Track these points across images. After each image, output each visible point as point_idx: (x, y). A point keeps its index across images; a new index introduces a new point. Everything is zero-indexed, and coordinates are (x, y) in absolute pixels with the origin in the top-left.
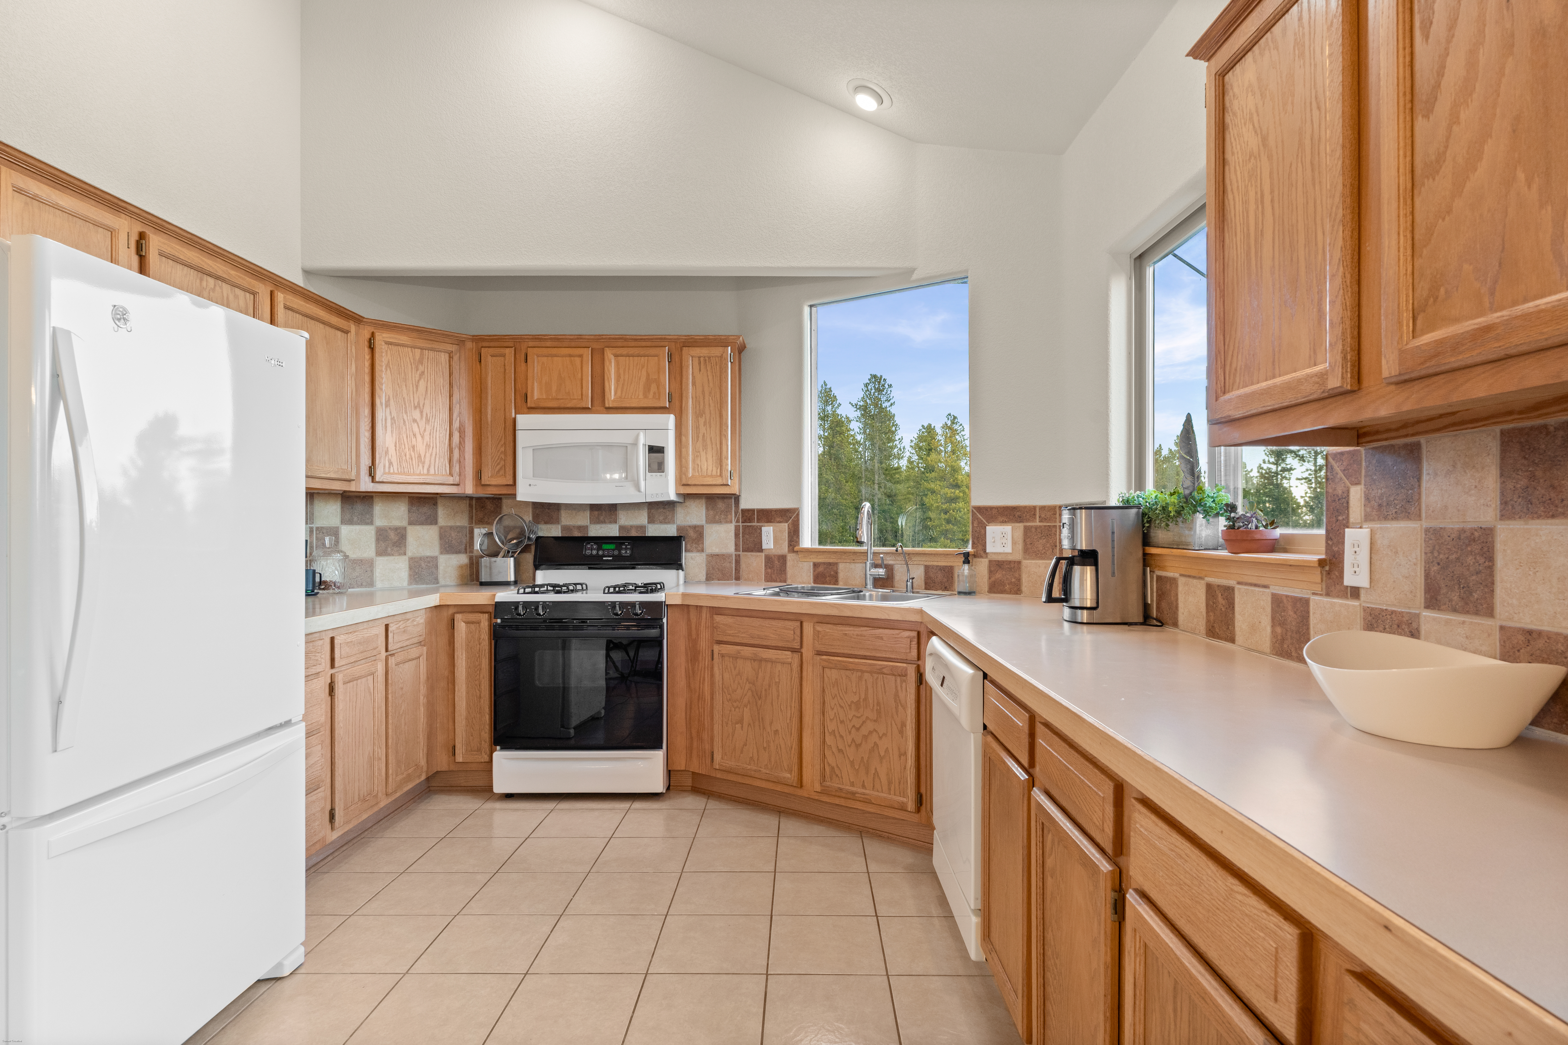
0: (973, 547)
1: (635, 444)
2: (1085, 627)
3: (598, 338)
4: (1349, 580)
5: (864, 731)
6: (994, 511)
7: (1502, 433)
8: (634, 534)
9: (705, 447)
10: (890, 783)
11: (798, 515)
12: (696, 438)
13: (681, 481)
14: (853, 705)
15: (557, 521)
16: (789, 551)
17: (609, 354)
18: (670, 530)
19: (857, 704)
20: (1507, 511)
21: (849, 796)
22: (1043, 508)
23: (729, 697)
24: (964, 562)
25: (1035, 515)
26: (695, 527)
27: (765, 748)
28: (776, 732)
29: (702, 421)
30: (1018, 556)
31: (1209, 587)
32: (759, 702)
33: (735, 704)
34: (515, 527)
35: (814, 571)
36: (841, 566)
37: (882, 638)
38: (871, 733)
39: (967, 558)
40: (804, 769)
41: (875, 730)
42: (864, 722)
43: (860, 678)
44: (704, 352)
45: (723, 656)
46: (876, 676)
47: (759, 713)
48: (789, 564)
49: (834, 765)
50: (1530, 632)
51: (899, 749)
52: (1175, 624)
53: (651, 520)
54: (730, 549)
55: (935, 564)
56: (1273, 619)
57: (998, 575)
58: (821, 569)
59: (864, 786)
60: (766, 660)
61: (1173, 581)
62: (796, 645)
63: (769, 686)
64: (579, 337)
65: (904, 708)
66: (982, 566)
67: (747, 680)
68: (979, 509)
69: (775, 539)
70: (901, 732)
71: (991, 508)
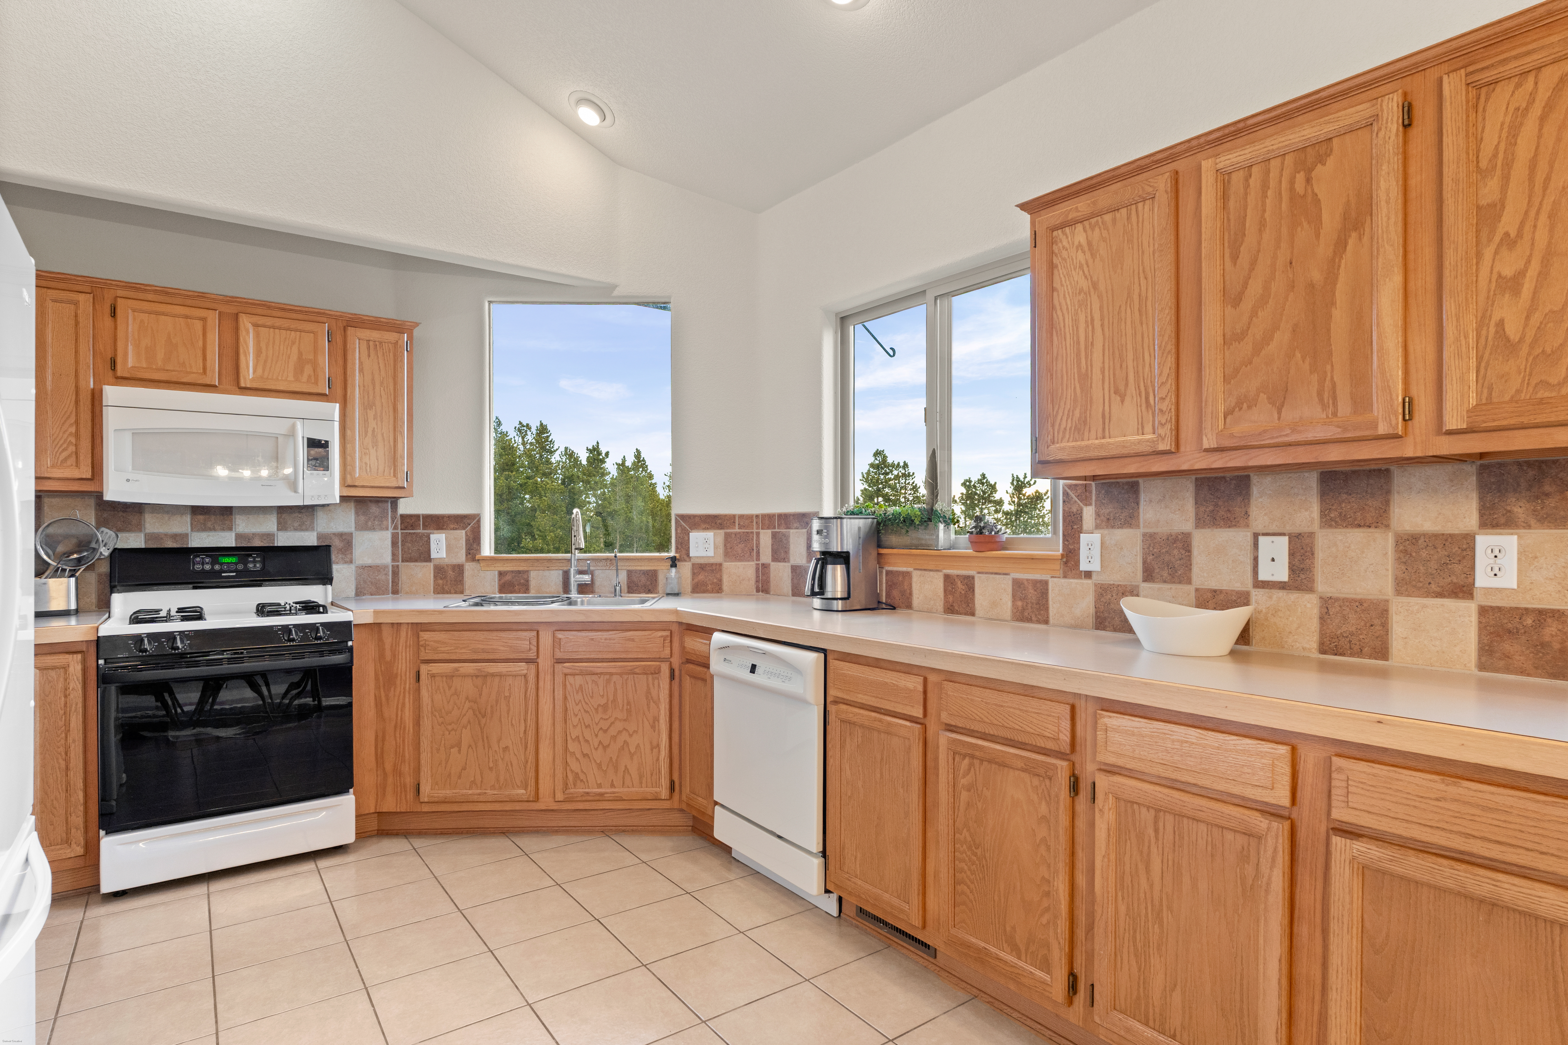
0: (676, 552)
1: (290, 435)
2: (840, 614)
3: (231, 300)
4: (1084, 566)
5: (613, 731)
6: (697, 519)
7: (1196, 479)
8: (257, 543)
9: (375, 444)
10: (641, 777)
11: (479, 521)
12: (364, 432)
13: (345, 482)
14: (600, 709)
15: (139, 527)
16: (467, 560)
17: (246, 322)
18: (309, 539)
19: (605, 707)
20: (1200, 523)
21: (597, 798)
22: (741, 517)
23: (441, 720)
24: (672, 566)
25: (734, 522)
26: (341, 535)
27: (491, 769)
28: (506, 749)
29: (371, 414)
30: (719, 559)
31: (947, 577)
32: (483, 721)
33: (450, 727)
34: (67, 537)
35: (499, 580)
36: (533, 574)
37: (633, 640)
38: (620, 732)
39: (674, 562)
40: (541, 781)
41: (624, 729)
42: (612, 723)
43: (608, 681)
44: (375, 335)
45: (433, 676)
46: (625, 677)
47: (482, 732)
48: (467, 574)
49: (578, 770)
50: (1215, 591)
51: (651, 743)
52: (909, 606)
53: (282, 527)
54: (386, 558)
55: (639, 568)
56: (1014, 596)
57: (701, 577)
58: (508, 578)
59: (612, 786)
60: (493, 675)
61: (907, 575)
62: (532, 655)
63: (497, 701)
64: (202, 296)
65: (657, 703)
66: (685, 569)
67: (467, 698)
68: (683, 517)
69: (449, 548)
70: (653, 727)
71: (694, 516)
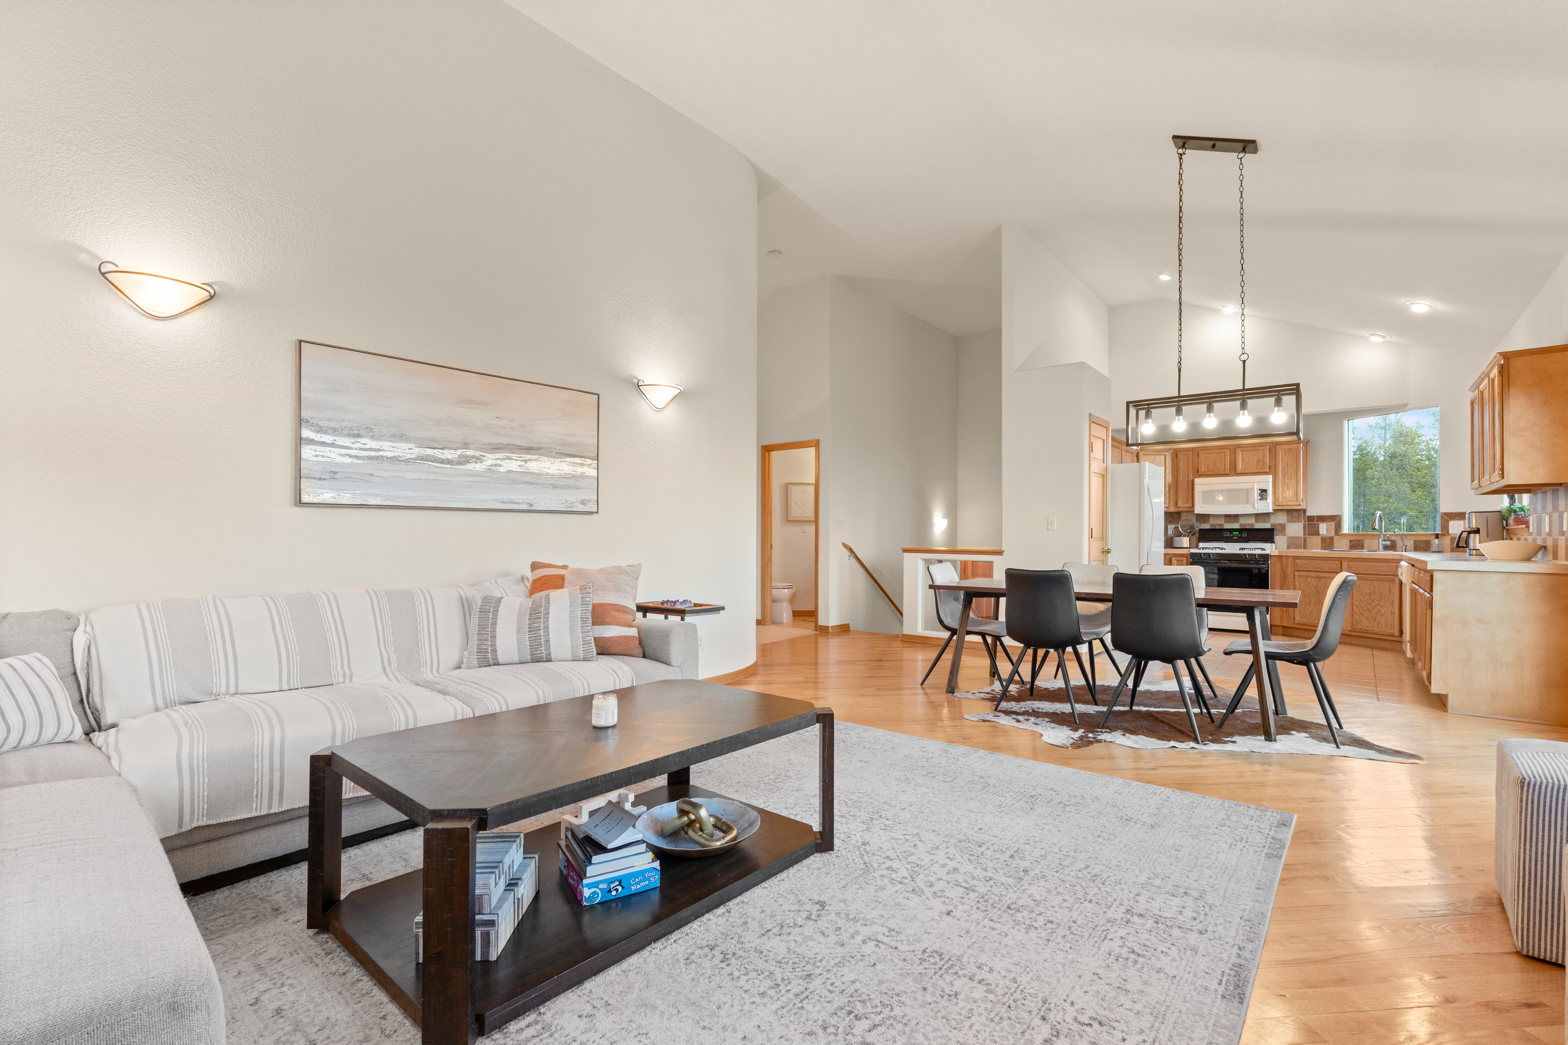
0: (1441, 531)
1: (1253, 488)
5: (1373, 604)
6: (1453, 515)
8: (1247, 527)
9: (1288, 489)
10: (1386, 625)
11: (1341, 518)
12: (1283, 485)
13: (1274, 504)
14: (1368, 594)
15: (1208, 522)
16: (1335, 535)
17: (1238, 450)
18: (1267, 526)
19: (1370, 594)
21: (1366, 631)
23: (1303, 593)
24: (1436, 538)
26: (1280, 525)
29: (1286, 477)
32: (1319, 595)
34: (1187, 525)
35: (1350, 542)
36: (1366, 542)
37: (1382, 566)
38: (1377, 605)
39: (1438, 536)
41: (1379, 604)
42: (1373, 601)
43: (1371, 583)
44: (1287, 446)
45: (1300, 576)
46: (1379, 582)
47: (1319, 600)
48: (1335, 541)
49: (1358, 619)
51: (1391, 611)
53: (1257, 521)
54: (1301, 534)
55: (1419, 539)
58: (1354, 543)
59: (1373, 627)
60: (1323, 577)
65: (1393, 594)
66: (1446, 540)
67: (1313, 586)
68: (1445, 514)
69: (1327, 529)
70: (1392, 605)
71: (1452, 513)
